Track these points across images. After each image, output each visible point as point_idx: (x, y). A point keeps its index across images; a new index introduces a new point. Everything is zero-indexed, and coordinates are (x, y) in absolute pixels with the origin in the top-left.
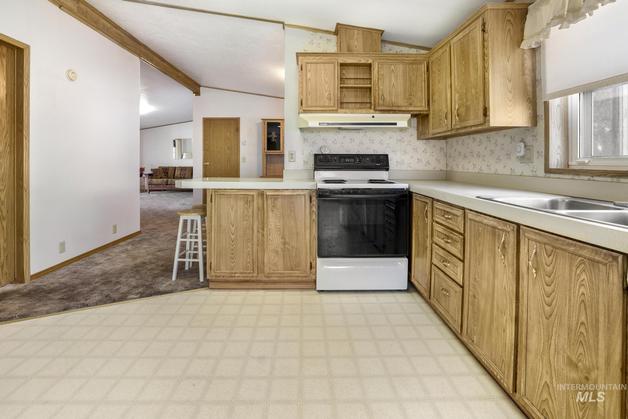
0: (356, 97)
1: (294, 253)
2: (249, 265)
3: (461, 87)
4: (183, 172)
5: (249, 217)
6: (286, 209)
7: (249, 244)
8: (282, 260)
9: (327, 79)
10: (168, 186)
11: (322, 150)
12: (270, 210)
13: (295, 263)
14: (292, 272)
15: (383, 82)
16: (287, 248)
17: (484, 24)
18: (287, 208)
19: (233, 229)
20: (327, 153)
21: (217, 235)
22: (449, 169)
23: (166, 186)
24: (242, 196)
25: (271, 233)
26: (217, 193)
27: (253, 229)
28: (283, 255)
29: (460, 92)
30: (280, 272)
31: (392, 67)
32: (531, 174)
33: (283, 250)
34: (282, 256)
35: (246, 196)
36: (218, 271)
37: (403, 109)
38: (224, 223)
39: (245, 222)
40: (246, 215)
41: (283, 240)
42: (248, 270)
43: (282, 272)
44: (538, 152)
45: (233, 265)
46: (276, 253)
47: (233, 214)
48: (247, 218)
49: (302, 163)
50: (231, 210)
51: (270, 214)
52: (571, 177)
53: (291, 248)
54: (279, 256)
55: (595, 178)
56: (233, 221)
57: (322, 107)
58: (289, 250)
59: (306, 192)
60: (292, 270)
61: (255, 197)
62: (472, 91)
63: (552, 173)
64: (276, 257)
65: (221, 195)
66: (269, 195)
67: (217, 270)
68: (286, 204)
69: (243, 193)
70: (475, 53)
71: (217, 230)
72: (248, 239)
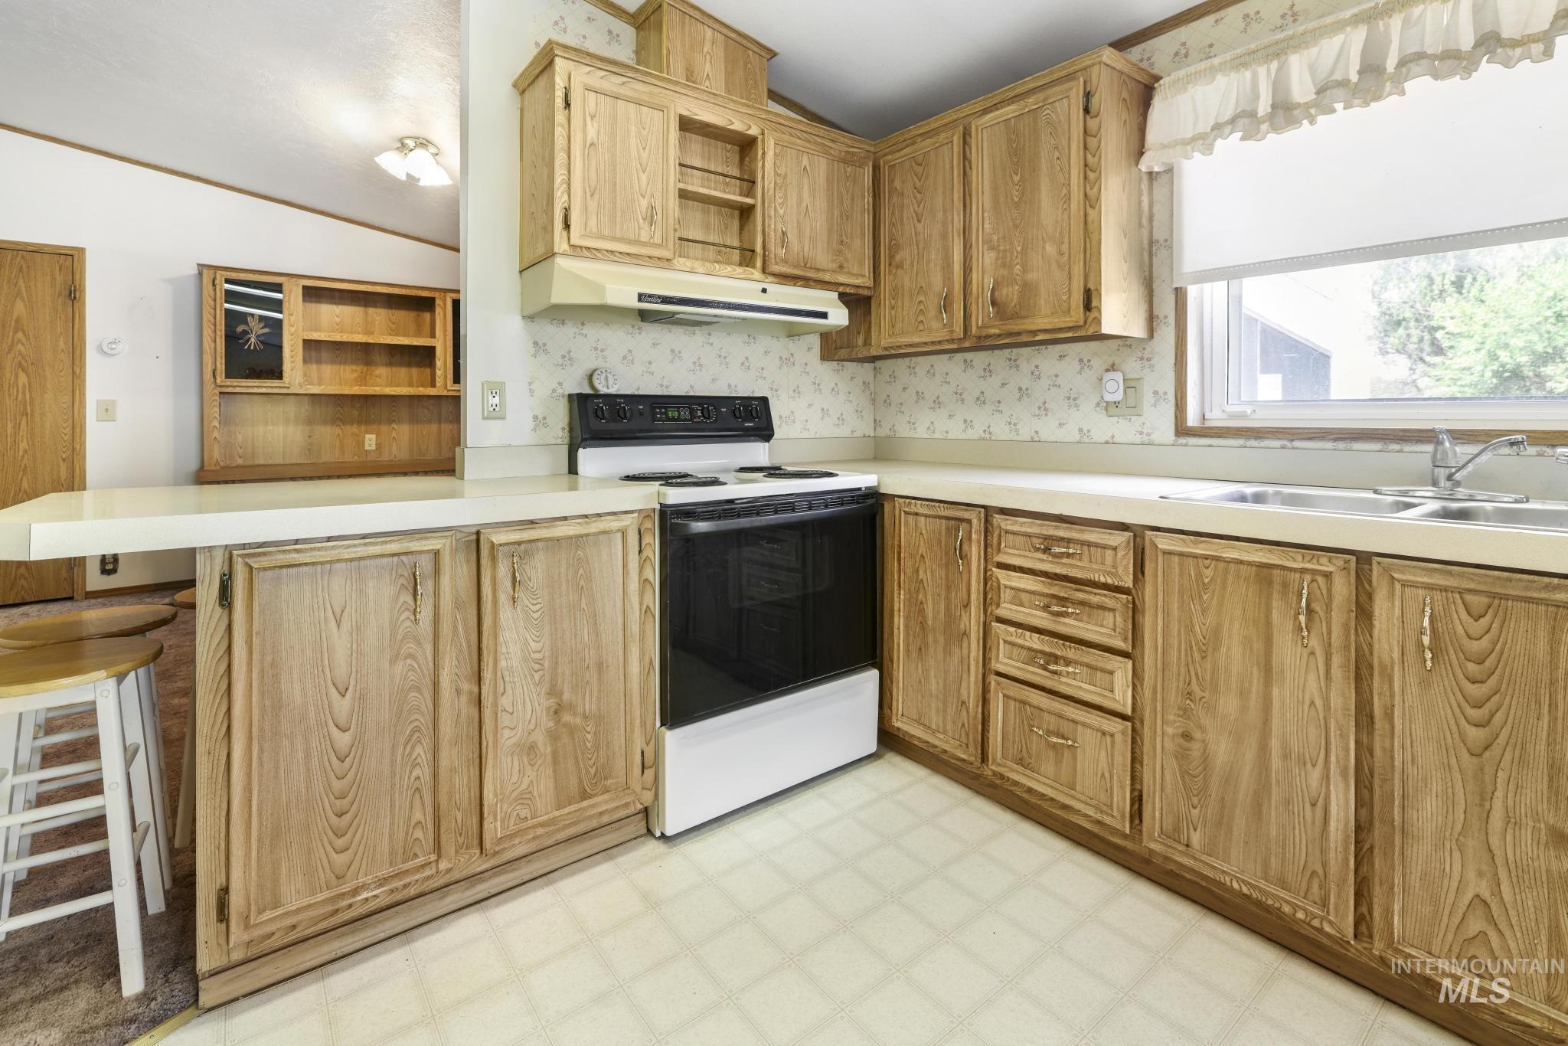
0: (707, 227)
1: (589, 737)
2: (419, 834)
3: (1004, 237)
5: (419, 643)
6: (563, 586)
7: (419, 750)
8: (550, 771)
9: (644, 155)
11: (596, 383)
12: (503, 598)
13: (593, 771)
14: (585, 804)
15: (785, 197)
16: (565, 725)
17: (1088, 95)
18: (567, 582)
19: (343, 706)
20: (612, 391)
21: (261, 750)
22: (883, 432)
24: (385, 560)
25: (509, 687)
26: (264, 562)
27: (436, 685)
28: (555, 754)
29: (1001, 248)
30: (545, 818)
31: (805, 162)
32: (1138, 439)
33: (553, 736)
34: (549, 758)
35: (404, 558)
36: (268, 915)
37: (827, 277)
38: (294, 689)
39: (399, 667)
40: (405, 636)
41: (552, 701)
42: (416, 855)
43: (551, 816)
44: (1156, 393)
45: (341, 859)
46: (528, 754)
47: (341, 644)
48: (411, 647)
49: (530, 423)
50: (333, 624)
51: (506, 614)
52: (1241, 442)
53: (578, 720)
54: (539, 762)
55: (1297, 444)
56: (341, 671)
57: (630, 242)
58: (572, 730)
59: (627, 521)
60: (584, 796)
61: (446, 560)
62: (1044, 247)
63: (1195, 435)
64: (528, 768)
65: (281, 567)
66: (500, 545)
67: (260, 912)
68: (563, 570)
69: (394, 547)
70: (1058, 158)
71: (261, 730)
72: (417, 730)
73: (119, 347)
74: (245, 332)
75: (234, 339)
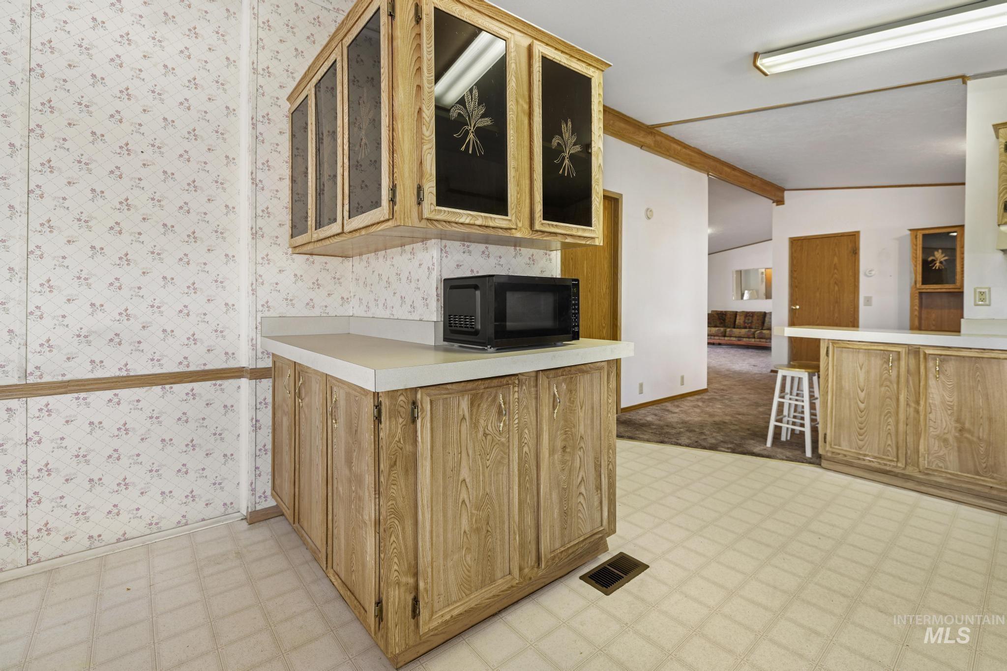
1: (982, 449)
2: (889, 448)
4: (749, 320)
5: (891, 382)
6: (967, 378)
7: (890, 420)
8: (956, 454)
10: (726, 338)
12: (931, 375)
13: (984, 465)
14: (977, 477)
16: (966, 438)
18: (969, 376)
19: (862, 395)
21: (836, 399)
23: (723, 338)
24: (878, 352)
25: (933, 411)
26: (838, 345)
27: (898, 399)
28: (959, 448)
30: (953, 472)
33: (959, 440)
34: (956, 448)
35: (886, 352)
36: (836, 447)
38: (847, 384)
39: (883, 389)
40: (886, 379)
41: (958, 425)
42: (888, 456)
43: (956, 473)
45: (861, 443)
46: (944, 442)
47: (862, 375)
48: (888, 383)
50: (859, 368)
51: (932, 382)
53: (975, 439)
54: (950, 448)
56: (862, 384)
58: (970, 442)
60: (978, 474)
61: (903, 355)
64: (943, 448)
65: (843, 348)
66: (930, 354)
67: (835, 445)
68: (966, 371)
69: (882, 348)
71: (836, 393)
72: (889, 412)
73: (873, 273)
74: (933, 261)
75: (927, 266)
